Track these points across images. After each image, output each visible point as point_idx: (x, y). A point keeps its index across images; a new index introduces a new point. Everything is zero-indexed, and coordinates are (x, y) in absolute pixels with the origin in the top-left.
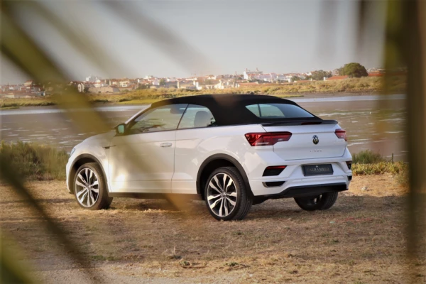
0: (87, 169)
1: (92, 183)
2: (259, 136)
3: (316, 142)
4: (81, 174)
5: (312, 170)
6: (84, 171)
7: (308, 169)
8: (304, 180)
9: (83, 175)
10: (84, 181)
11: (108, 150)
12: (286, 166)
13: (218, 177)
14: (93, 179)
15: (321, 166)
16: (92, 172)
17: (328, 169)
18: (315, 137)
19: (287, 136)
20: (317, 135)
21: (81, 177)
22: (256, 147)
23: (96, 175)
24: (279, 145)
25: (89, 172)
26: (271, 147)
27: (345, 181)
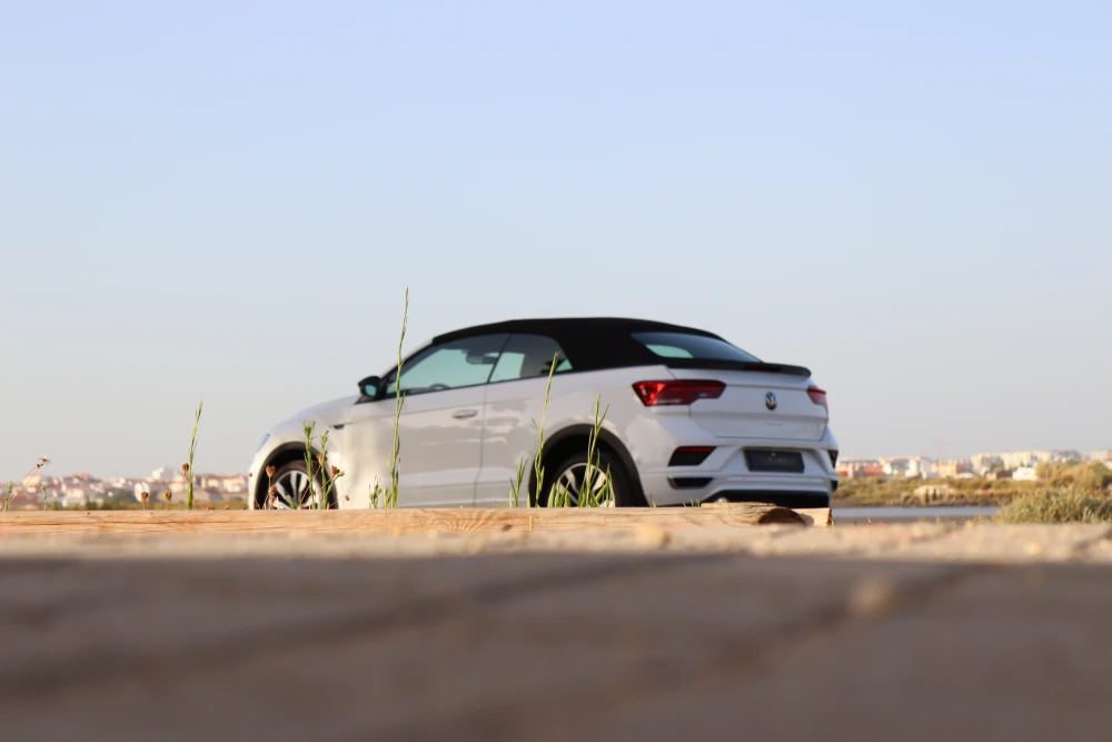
0: (294, 474)
1: (305, 501)
2: (660, 387)
4: (282, 483)
6: (289, 477)
8: (748, 479)
9: (286, 484)
10: (288, 498)
11: (340, 431)
13: (574, 471)
14: (307, 493)
16: (304, 478)
18: (769, 396)
19: (715, 389)
20: (774, 391)
21: (280, 489)
22: (654, 409)
23: (315, 486)
24: (701, 404)
25: (299, 478)
26: (684, 408)
27: (825, 489)
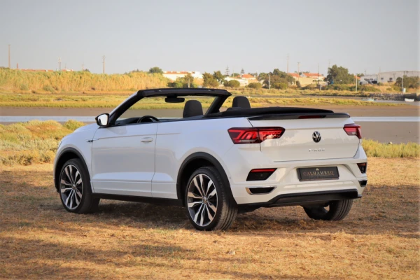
3: (317, 140)
5: (310, 174)
7: (304, 173)
12: (275, 169)
15: (322, 169)
17: (332, 173)
